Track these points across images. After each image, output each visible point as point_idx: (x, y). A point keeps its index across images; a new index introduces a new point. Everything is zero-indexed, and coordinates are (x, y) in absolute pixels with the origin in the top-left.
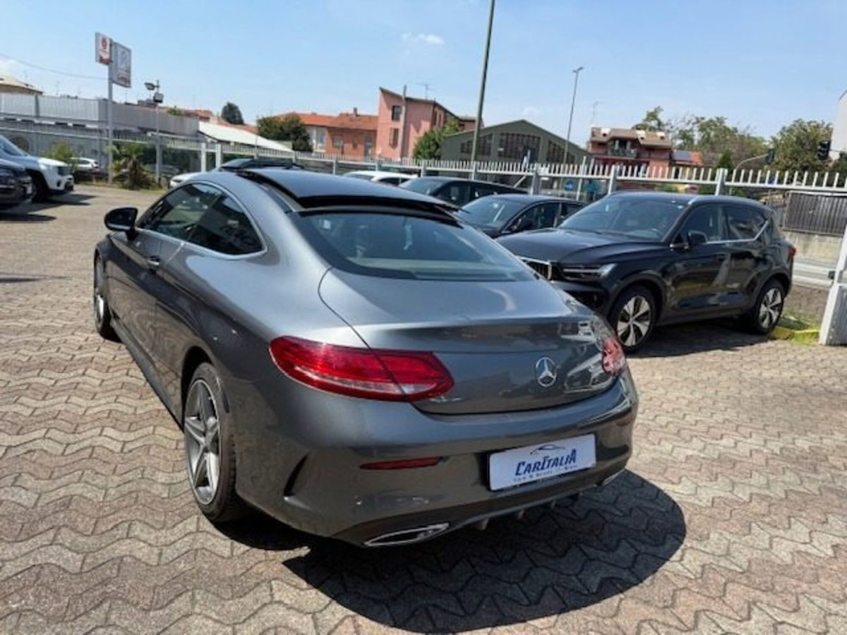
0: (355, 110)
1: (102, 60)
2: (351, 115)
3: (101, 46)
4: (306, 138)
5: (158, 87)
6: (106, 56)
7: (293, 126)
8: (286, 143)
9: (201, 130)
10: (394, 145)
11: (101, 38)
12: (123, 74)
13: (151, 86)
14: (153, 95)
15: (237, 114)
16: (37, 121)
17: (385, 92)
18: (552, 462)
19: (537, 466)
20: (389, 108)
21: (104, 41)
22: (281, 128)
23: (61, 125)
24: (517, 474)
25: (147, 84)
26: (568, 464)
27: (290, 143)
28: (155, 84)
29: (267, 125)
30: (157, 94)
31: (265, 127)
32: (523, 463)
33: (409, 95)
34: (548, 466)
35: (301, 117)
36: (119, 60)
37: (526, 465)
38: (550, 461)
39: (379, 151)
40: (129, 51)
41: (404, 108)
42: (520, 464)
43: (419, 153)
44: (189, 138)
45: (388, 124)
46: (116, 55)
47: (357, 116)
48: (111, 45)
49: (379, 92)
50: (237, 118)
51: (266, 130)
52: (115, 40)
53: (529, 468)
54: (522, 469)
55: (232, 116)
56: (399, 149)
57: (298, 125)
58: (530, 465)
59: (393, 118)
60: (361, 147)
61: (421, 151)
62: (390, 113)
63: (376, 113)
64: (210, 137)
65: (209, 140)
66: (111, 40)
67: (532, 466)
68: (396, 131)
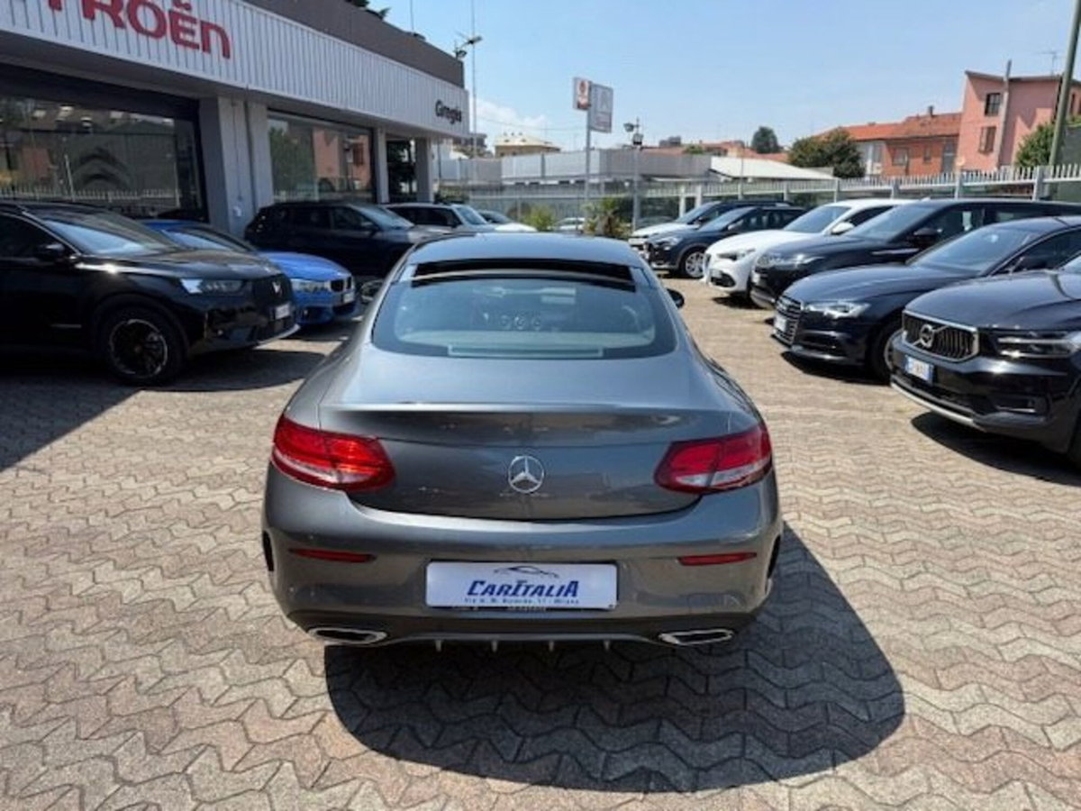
0: (931, 109)
1: (580, 106)
2: (924, 117)
3: (579, 92)
4: (855, 160)
5: (638, 126)
6: (584, 101)
7: (839, 144)
8: (826, 169)
9: (713, 167)
10: (988, 149)
11: (579, 82)
12: (604, 118)
13: (630, 127)
14: (631, 137)
15: (771, 140)
16: (542, 182)
17: (973, 77)
18: (531, 590)
19: (504, 590)
20: (980, 98)
21: (582, 85)
22: (820, 151)
23: (564, 184)
24: (470, 593)
25: (626, 125)
26: (561, 597)
27: (831, 169)
28: (634, 123)
29: (802, 149)
30: (637, 135)
31: (800, 152)
32: (482, 583)
33: (1013, 75)
34: (525, 593)
35: (850, 132)
36: (599, 102)
37: (486, 585)
38: (528, 588)
39: (960, 162)
40: (610, 90)
41: (1006, 95)
42: (475, 583)
43: (1027, 157)
44: (697, 180)
45: (979, 122)
46: (596, 97)
47: (933, 116)
48: (590, 89)
49: (966, 77)
50: (772, 146)
51: (800, 156)
52: (595, 82)
53: (491, 590)
54: (479, 589)
55: (765, 144)
56: (994, 156)
57: (846, 143)
58: (493, 587)
59: (986, 112)
60: (937, 161)
61: (1031, 153)
62: (982, 105)
63: (959, 109)
64: (724, 175)
65: (723, 179)
66: (590, 82)
67: (497, 590)
68: (992, 130)
